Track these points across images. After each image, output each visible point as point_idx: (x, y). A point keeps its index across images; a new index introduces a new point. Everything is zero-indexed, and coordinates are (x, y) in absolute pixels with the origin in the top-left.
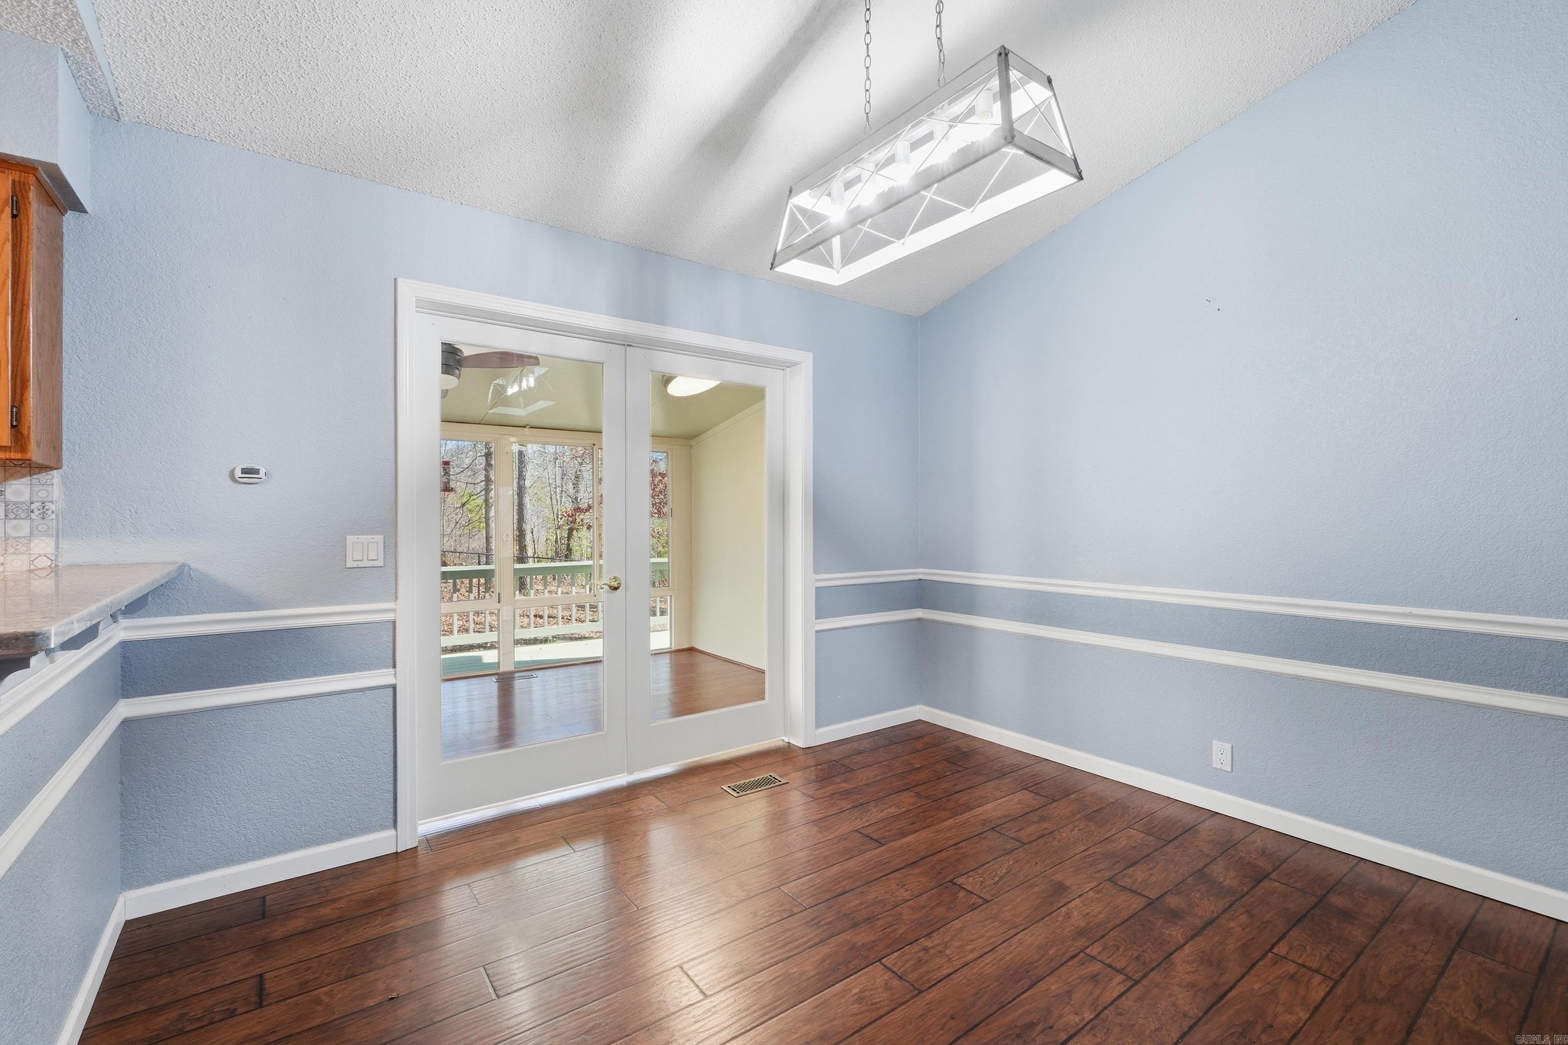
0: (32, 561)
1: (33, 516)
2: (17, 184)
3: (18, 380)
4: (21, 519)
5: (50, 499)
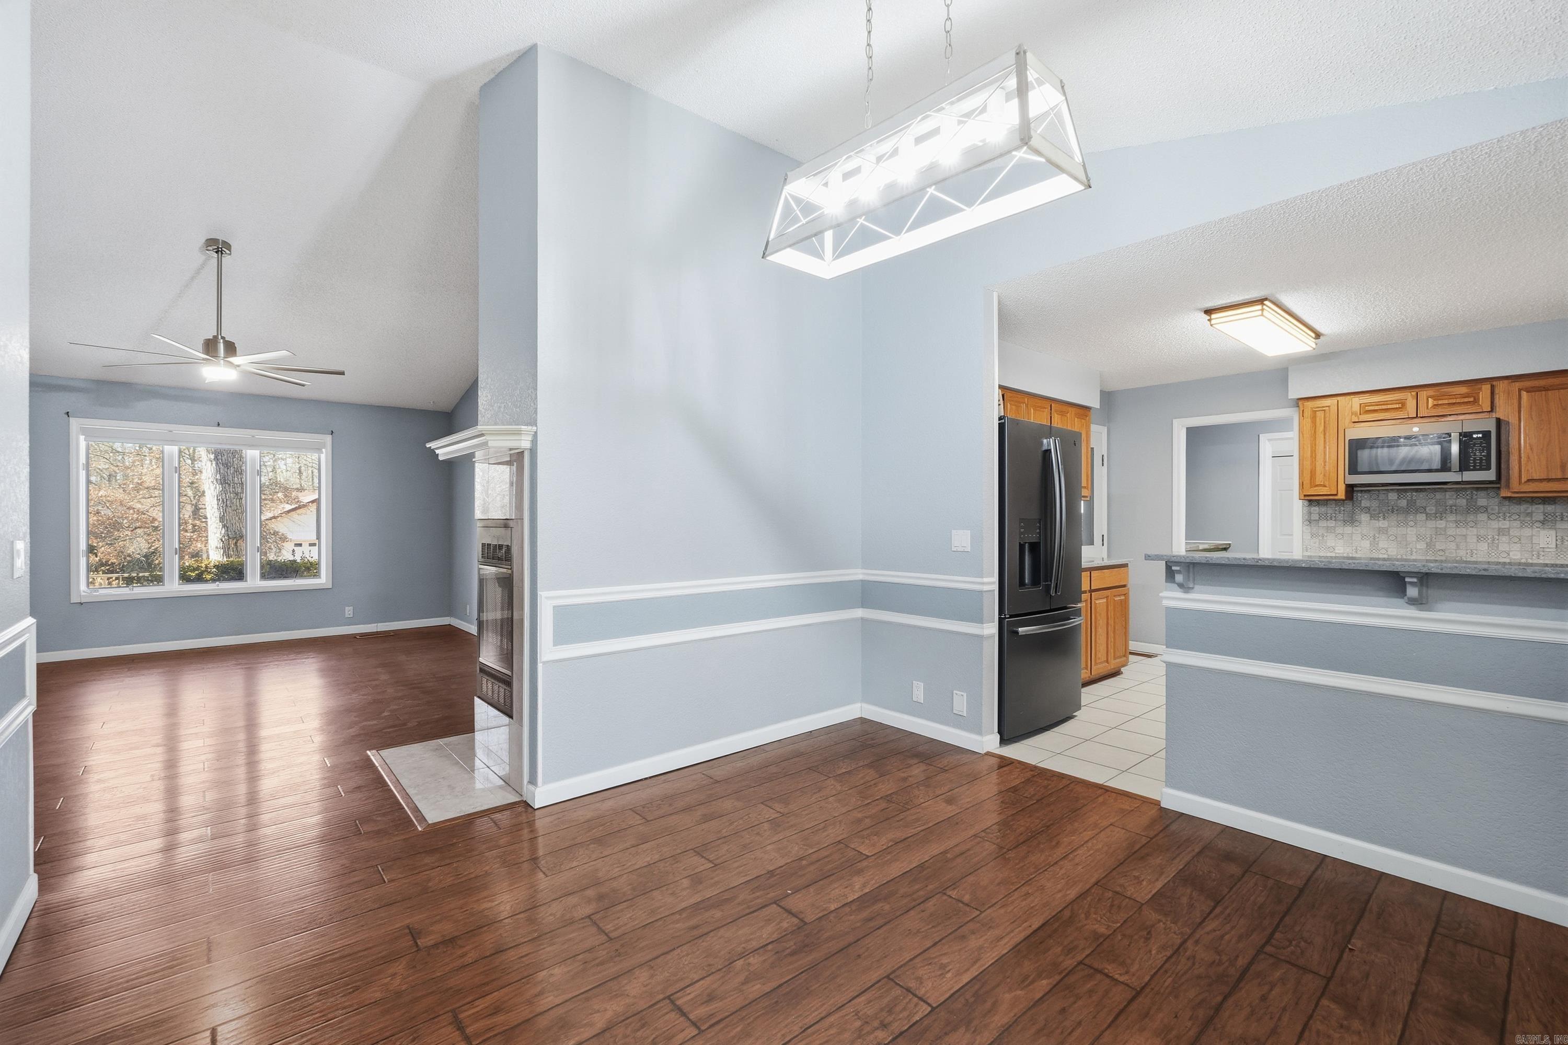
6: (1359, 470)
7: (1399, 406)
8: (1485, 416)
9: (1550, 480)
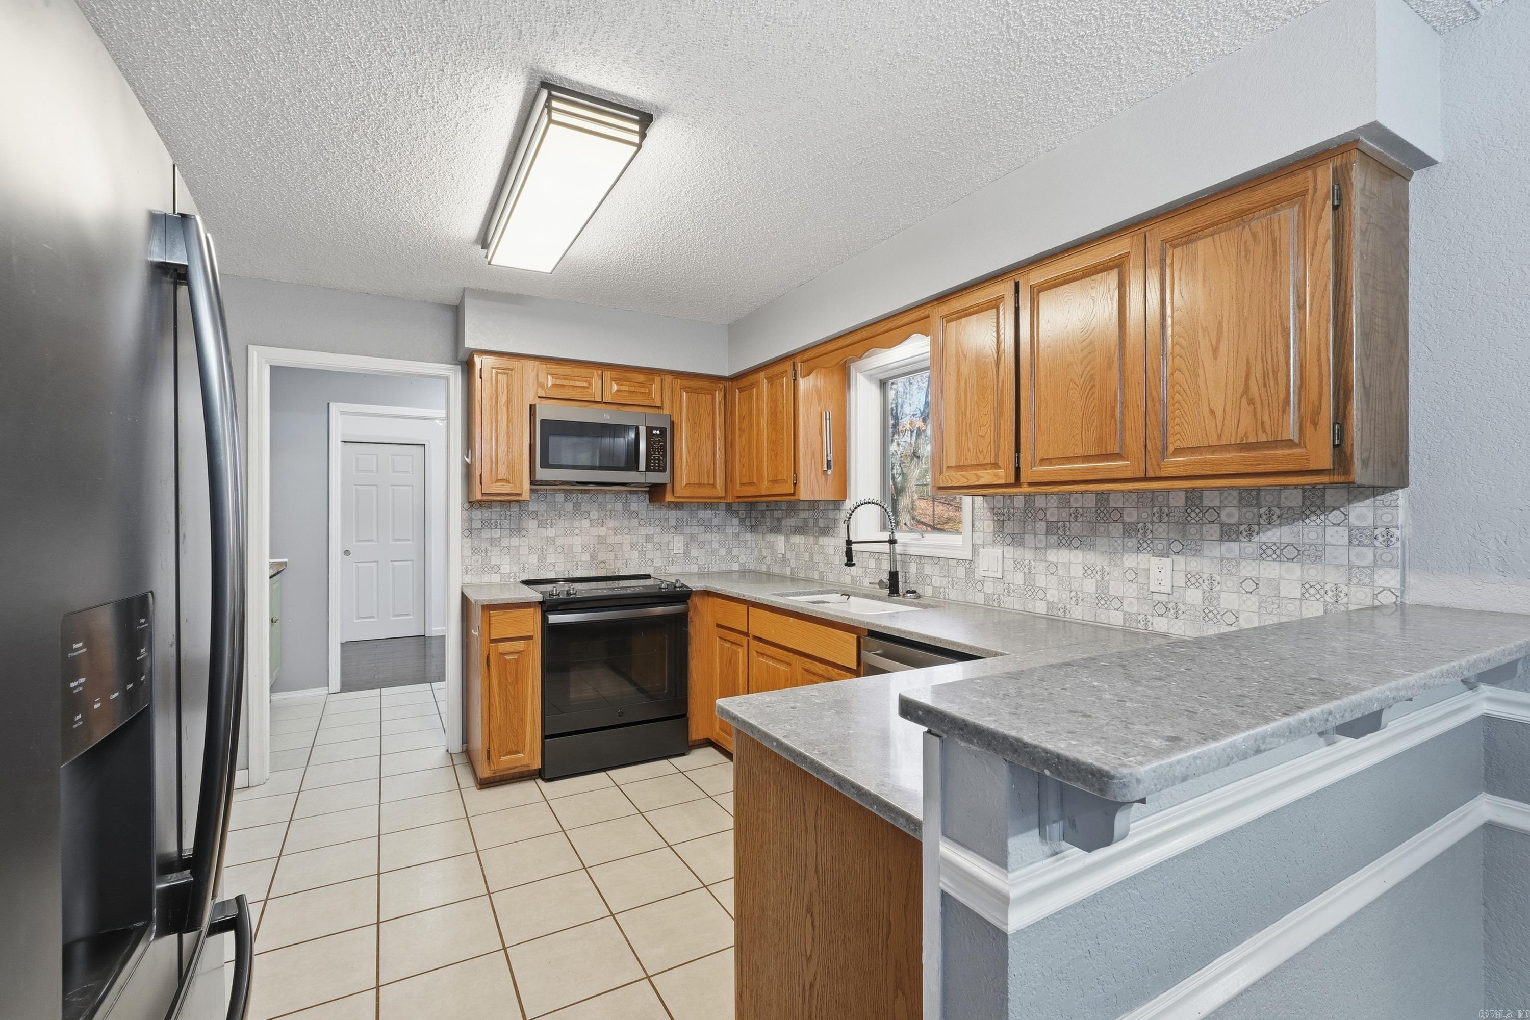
0: (1377, 595)
1: (1377, 543)
2: (1339, 170)
3: (1342, 392)
4: (1364, 546)
5: (1395, 524)
6: (551, 462)
7: (585, 384)
8: (657, 411)
9: (700, 485)
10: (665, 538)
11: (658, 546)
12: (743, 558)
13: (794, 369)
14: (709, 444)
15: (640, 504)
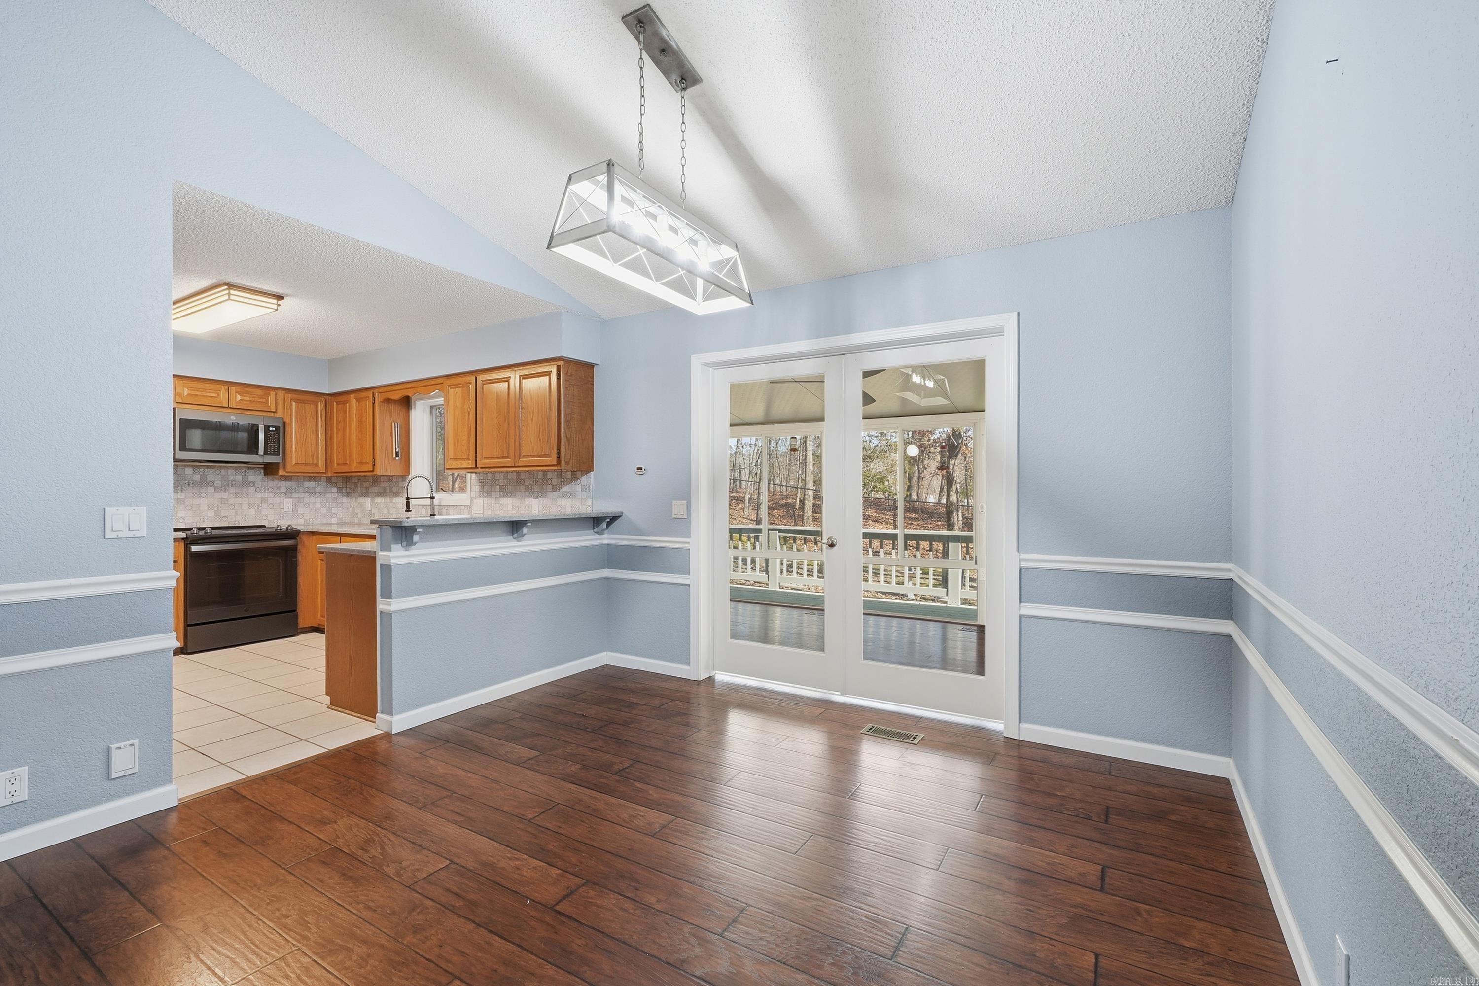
0: (587, 508)
2: (559, 366)
3: (559, 439)
5: (591, 484)
6: (185, 447)
7: (214, 395)
8: (272, 414)
9: (306, 464)
10: (277, 500)
11: (271, 506)
12: (340, 515)
13: (373, 397)
14: (314, 437)
15: (256, 477)
